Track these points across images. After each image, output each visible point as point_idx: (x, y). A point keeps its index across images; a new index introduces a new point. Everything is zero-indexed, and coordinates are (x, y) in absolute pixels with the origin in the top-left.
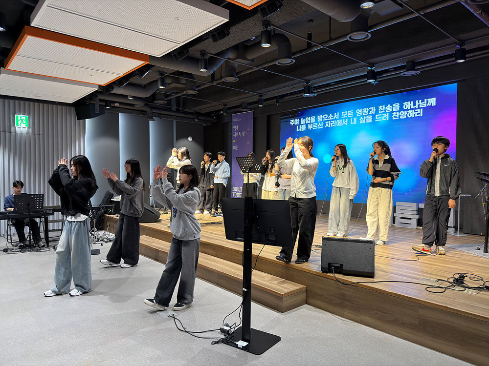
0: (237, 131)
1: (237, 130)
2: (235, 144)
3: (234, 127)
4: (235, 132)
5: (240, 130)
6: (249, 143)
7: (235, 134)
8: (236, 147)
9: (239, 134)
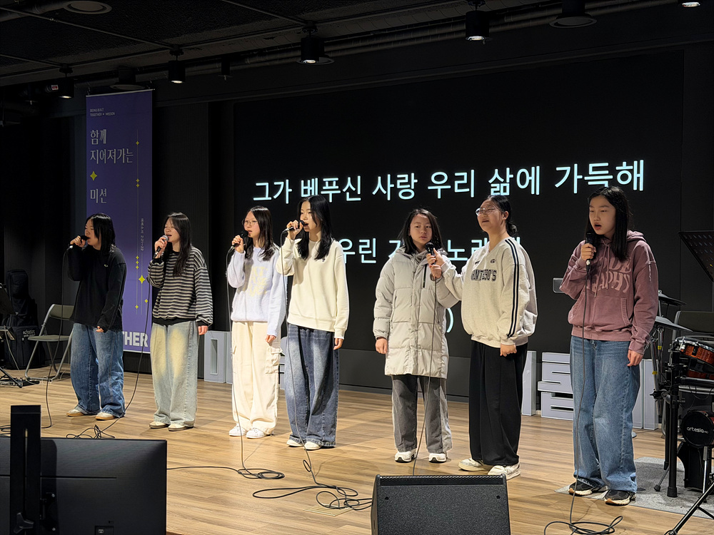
0: (101, 146)
1: (101, 142)
2: (97, 184)
3: (94, 134)
4: (95, 148)
5: (112, 144)
6: (142, 184)
7: (95, 153)
8: (100, 193)
9: (108, 153)
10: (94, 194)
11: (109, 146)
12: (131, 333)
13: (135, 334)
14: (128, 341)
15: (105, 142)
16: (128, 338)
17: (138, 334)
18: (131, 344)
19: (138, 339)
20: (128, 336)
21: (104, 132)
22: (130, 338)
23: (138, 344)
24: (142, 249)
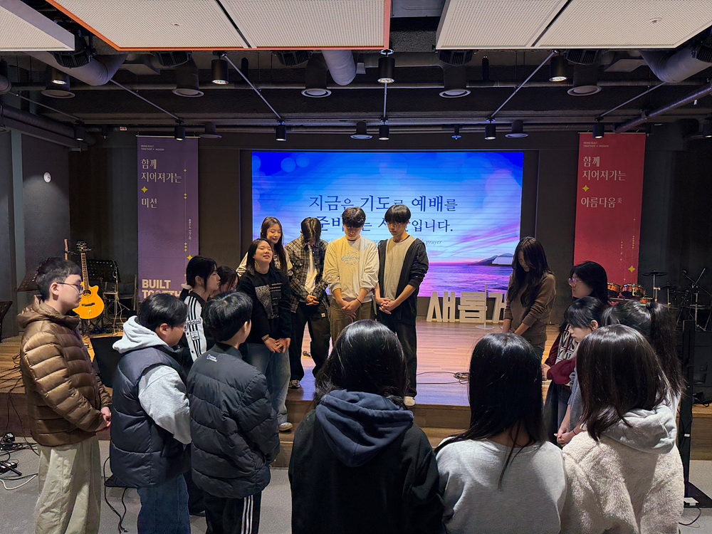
0: (151, 170)
1: (151, 167)
2: (146, 195)
3: (144, 163)
4: (145, 171)
5: (162, 169)
6: (189, 197)
7: (146, 175)
8: (150, 201)
9: (158, 176)
10: (145, 202)
11: (158, 171)
15: (155, 168)
21: (154, 162)
24: (190, 238)
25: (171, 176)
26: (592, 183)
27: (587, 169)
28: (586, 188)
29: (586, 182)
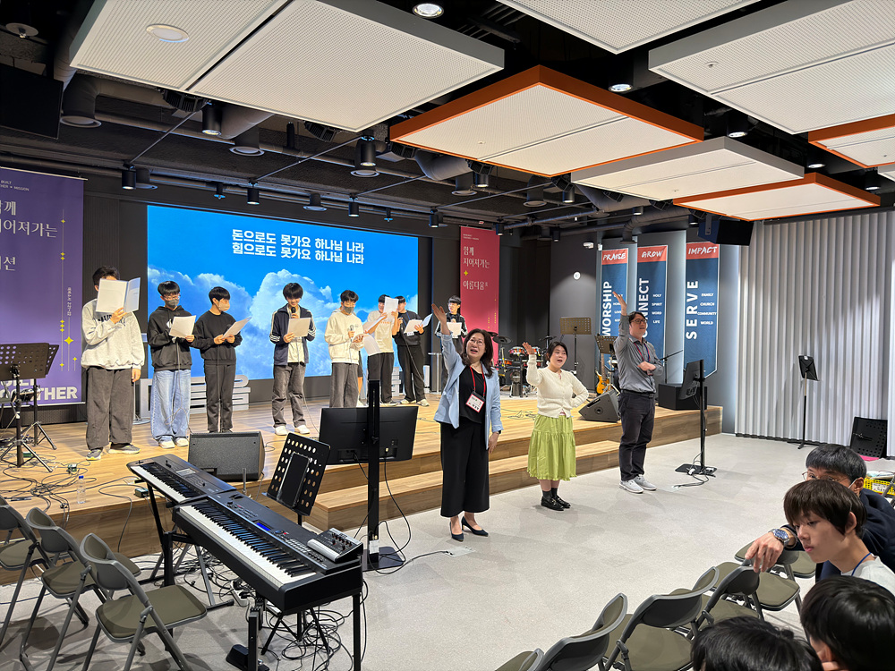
0: (6, 216)
6: (69, 257)
11: (18, 218)
12: (53, 389)
13: (59, 389)
14: (50, 396)
15: (14, 213)
16: (50, 394)
17: (65, 388)
18: (53, 398)
19: (64, 393)
20: (50, 391)
21: (12, 206)
22: (53, 394)
23: (64, 397)
24: (69, 314)
25: (40, 227)
26: (470, 268)
27: (466, 257)
28: (466, 273)
29: (466, 269)
